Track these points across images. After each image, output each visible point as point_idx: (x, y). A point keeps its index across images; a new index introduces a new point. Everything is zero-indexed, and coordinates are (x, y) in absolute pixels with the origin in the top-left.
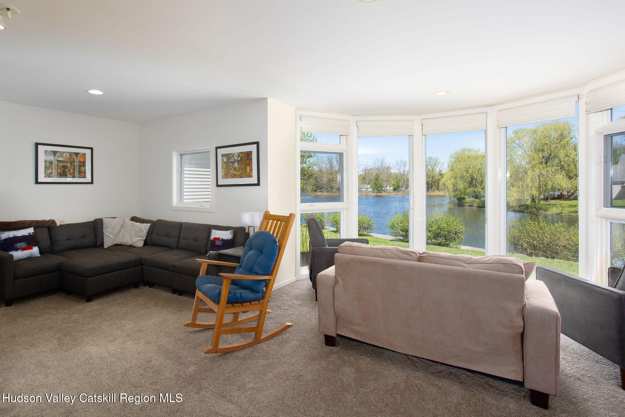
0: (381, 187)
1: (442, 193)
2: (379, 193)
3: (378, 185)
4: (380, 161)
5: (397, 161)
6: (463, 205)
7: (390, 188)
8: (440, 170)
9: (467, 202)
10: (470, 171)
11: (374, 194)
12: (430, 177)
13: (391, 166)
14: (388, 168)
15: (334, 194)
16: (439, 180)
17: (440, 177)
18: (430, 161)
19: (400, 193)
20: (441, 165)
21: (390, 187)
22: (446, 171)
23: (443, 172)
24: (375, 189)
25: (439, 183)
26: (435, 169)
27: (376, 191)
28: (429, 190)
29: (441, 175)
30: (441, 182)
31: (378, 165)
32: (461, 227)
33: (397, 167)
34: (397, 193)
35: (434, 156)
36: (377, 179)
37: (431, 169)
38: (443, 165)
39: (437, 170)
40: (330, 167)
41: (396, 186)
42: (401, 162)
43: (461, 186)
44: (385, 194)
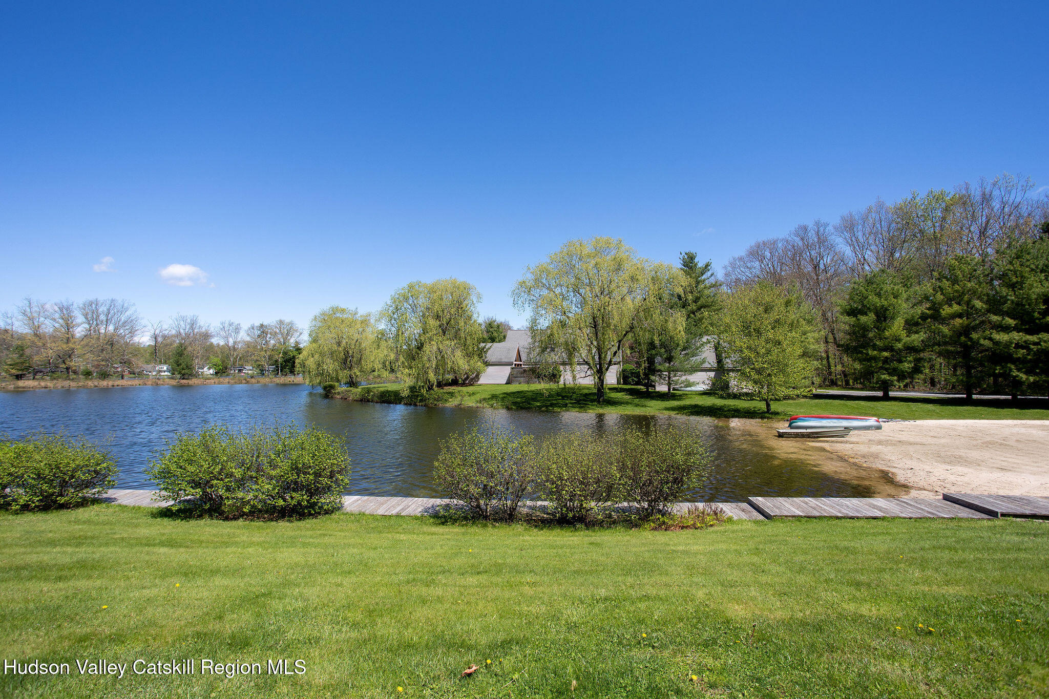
0: (189, 367)
1: (299, 379)
2: (183, 381)
3: (183, 365)
4: (189, 321)
5: (222, 324)
6: (332, 397)
7: (208, 371)
8: (296, 342)
9: (339, 393)
10: (344, 343)
11: (174, 382)
12: (280, 353)
13: (212, 330)
14: (207, 336)
15: (73, 384)
16: (294, 357)
17: (295, 353)
18: (280, 328)
19: (227, 380)
20: (298, 334)
21: (209, 369)
22: (305, 344)
23: (301, 346)
24: (176, 373)
25: (294, 362)
26: (289, 339)
27: (179, 376)
28: (278, 374)
29: (299, 350)
30: (297, 361)
31: (184, 329)
32: (342, 459)
33: (223, 333)
34: (221, 380)
35: (287, 320)
36: (180, 354)
37: (282, 340)
38: (301, 334)
39: (292, 341)
40: (64, 325)
41: (220, 367)
42: (230, 325)
43: (330, 366)
44: (196, 382)
